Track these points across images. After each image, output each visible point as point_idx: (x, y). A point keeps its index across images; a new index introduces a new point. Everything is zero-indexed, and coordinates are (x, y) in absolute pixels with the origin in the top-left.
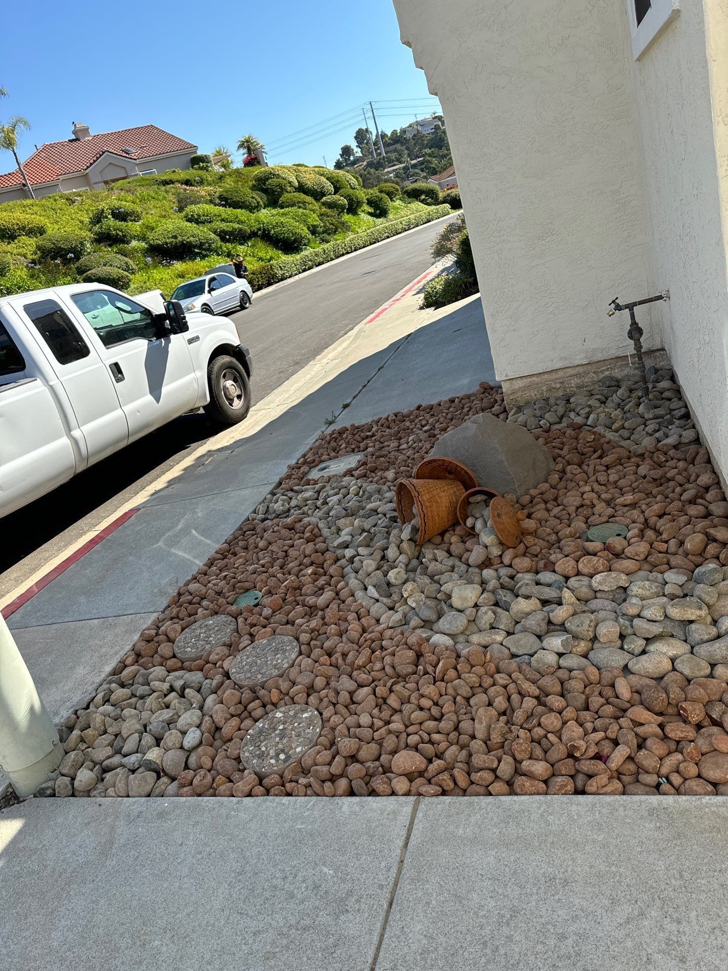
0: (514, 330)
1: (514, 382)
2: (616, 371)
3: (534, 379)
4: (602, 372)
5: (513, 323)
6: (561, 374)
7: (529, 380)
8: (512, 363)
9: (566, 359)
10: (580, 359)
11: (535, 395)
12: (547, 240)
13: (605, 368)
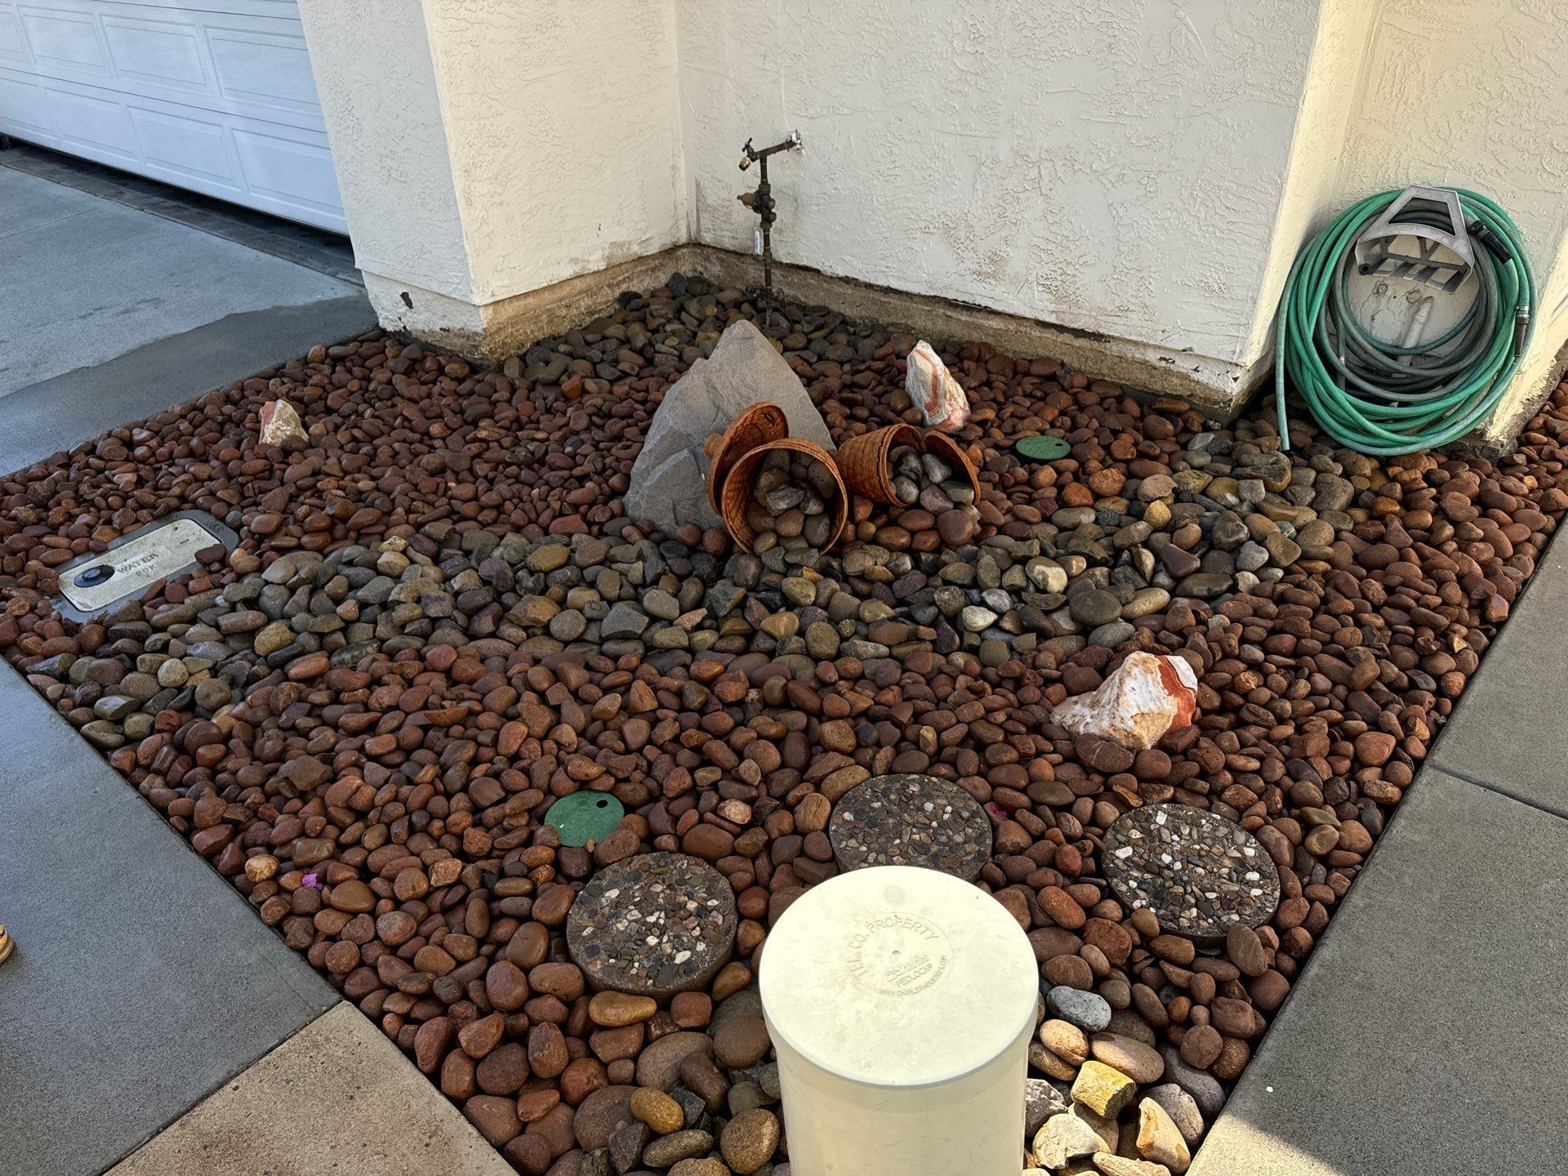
0: (501, 204)
1: (499, 308)
2: (635, 282)
3: (530, 300)
4: (618, 284)
5: (499, 189)
6: (566, 290)
7: (522, 303)
8: (499, 268)
9: (574, 261)
10: (597, 263)
11: (532, 332)
12: (548, 35)
13: (621, 278)
